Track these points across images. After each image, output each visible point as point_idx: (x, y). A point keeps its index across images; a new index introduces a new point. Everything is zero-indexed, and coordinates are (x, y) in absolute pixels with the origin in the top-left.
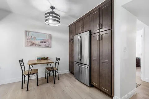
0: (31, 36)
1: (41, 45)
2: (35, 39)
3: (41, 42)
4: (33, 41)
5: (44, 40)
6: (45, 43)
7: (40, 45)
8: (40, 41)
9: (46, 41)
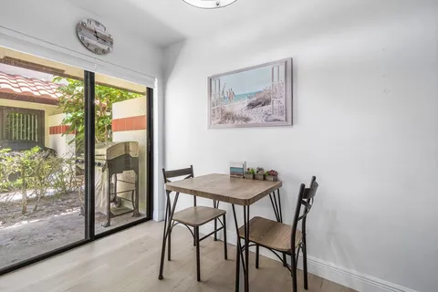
0: (221, 88)
1: (250, 116)
2: (232, 96)
3: (252, 105)
4: (228, 109)
5: (262, 95)
6: (266, 108)
7: (247, 119)
8: (247, 102)
9: (268, 97)
